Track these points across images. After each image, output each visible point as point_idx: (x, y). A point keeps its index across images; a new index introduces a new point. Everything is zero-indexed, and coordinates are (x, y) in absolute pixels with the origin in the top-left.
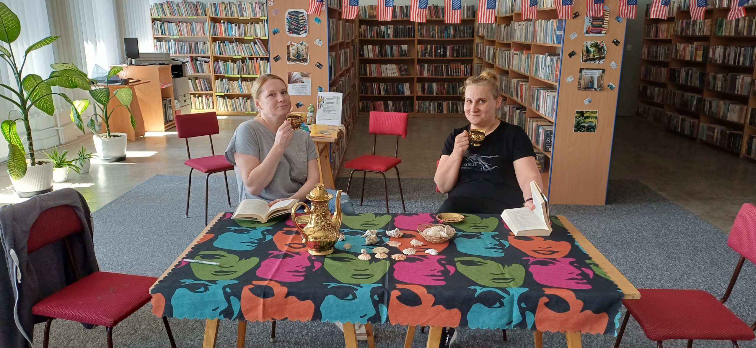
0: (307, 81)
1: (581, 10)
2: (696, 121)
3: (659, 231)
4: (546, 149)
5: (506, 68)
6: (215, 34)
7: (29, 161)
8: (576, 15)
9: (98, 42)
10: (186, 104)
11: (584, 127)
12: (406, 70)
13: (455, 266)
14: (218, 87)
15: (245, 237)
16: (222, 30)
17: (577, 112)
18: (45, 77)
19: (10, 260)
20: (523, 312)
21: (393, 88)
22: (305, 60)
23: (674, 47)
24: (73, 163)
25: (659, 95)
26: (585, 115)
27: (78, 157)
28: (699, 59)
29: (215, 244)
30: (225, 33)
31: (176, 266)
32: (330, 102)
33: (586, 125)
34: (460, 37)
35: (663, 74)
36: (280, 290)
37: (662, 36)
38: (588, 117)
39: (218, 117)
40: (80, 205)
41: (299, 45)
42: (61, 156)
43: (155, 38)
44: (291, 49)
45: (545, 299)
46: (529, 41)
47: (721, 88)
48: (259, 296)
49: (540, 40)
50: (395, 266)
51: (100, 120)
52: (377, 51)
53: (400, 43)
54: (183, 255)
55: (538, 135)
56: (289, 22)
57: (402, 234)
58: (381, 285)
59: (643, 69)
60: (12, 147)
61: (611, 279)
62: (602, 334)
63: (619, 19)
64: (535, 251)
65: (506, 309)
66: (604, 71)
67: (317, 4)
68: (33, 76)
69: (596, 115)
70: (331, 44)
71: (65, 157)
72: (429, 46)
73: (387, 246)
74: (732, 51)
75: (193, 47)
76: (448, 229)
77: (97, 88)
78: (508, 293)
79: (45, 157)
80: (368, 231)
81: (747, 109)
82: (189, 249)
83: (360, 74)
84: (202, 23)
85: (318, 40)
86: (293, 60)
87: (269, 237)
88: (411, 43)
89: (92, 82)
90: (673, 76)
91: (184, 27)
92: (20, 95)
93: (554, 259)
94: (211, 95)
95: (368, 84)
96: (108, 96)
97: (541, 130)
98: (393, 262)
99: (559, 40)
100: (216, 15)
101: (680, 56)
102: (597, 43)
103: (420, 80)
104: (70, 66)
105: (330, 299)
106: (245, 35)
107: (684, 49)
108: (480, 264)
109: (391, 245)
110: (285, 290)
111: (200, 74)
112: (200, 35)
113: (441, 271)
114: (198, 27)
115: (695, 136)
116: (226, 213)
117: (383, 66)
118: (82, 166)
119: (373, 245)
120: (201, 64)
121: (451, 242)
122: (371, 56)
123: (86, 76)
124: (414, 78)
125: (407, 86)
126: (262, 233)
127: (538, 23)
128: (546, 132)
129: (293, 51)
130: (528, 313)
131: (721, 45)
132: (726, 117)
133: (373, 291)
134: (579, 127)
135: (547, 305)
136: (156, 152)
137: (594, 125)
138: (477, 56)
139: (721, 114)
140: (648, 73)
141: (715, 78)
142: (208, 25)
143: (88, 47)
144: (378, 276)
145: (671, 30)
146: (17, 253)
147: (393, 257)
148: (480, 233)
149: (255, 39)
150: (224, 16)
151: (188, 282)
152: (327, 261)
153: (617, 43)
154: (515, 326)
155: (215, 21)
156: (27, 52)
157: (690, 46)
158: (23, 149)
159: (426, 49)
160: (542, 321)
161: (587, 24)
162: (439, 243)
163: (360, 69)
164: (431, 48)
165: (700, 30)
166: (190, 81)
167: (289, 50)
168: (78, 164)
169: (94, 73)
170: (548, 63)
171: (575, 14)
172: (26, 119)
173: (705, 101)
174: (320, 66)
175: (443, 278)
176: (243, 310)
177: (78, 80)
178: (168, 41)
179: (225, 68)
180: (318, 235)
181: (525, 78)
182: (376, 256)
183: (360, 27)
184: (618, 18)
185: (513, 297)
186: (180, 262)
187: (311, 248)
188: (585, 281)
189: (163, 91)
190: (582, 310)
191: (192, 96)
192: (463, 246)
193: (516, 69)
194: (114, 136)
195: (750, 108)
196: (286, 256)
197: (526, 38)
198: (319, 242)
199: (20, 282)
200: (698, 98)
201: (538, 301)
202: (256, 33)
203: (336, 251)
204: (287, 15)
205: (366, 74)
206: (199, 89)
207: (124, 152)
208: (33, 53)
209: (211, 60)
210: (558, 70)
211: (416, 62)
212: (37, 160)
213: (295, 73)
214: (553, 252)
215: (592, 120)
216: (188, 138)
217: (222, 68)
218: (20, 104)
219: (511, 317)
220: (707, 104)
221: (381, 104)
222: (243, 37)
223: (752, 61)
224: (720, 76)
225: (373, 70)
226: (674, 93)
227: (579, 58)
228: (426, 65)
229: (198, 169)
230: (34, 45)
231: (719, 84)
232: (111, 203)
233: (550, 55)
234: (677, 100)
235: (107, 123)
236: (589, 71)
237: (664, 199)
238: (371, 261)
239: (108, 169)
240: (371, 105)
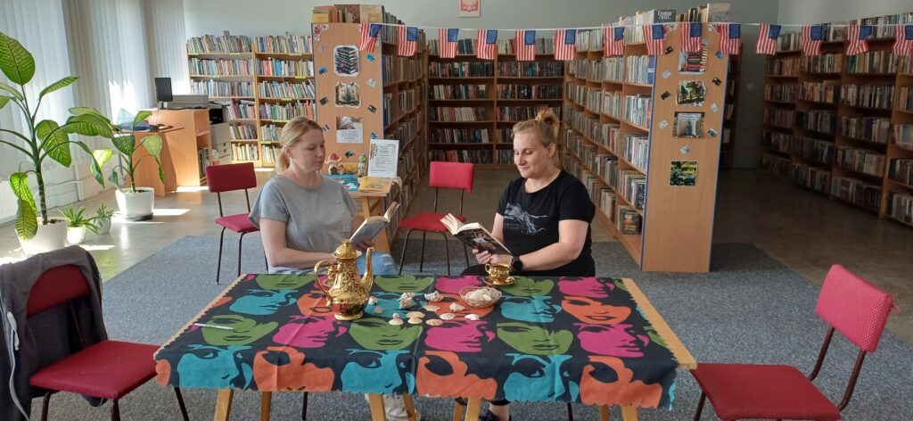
0: (359, 127)
1: (675, 44)
2: (828, 174)
3: (769, 302)
4: (638, 206)
5: (597, 111)
6: (261, 73)
7: (40, 219)
8: (669, 51)
9: (125, 83)
10: (225, 154)
11: (681, 180)
12: (484, 113)
13: (496, 332)
14: (264, 134)
15: (266, 300)
16: (269, 68)
17: (673, 163)
18: (61, 122)
19: (7, 324)
20: (565, 382)
21: (469, 134)
22: (356, 103)
23: (801, 86)
24: (91, 222)
25: (785, 143)
26: (683, 166)
27: (97, 215)
28: (830, 100)
29: (232, 308)
30: (273, 71)
31: (185, 330)
32: (385, 150)
33: (684, 178)
34: (547, 75)
35: (789, 119)
36: (296, 356)
37: (787, 73)
38: (686, 169)
39: (256, 170)
40: (87, 264)
41: (349, 86)
42: (77, 214)
43: (192, 78)
44: (340, 90)
45: (590, 368)
46: (620, 81)
47: (856, 134)
48: (273, 362)
49: (631, 79)
50: (428, 332)
51: (125, 173)
52: (450, 92)
53: (476, 82)
54: (195, 319)
55: (630, 190)
56: (338, 60)
57: (442, 297)
58: (408, 352)
59: (766, 112)
60: (22, 203)
61: (668, 347)
62: (655, 407)
63: (720, 55)
64: (589, 317)
65: (547, 378)
66: (703, 114)
67: (369, 39)
68: (48, 122)
69: (695, 166)
70: (387, 84)
71: (82, 215)
72: (510, 86)
73: (423, 311)
74: (866, 91)
75: (235, 87)
76: (492, 292)
77: (122, 135)
78: (549, 361)
79: (59, 214)
80: (404, 294)
81: (886, 159)
82: (202, 313)
83: (429, 118)
84: (247, 60)
85: (370, 81)
86: (343, 103)
87: (292, 301)
88: (489, 83)
89: (117, 129)
90: (800, 119)
91: (225, 65)
92: (33, 144)
93: (609, 326)
94: (256, 144)
95: (439, 131)
96: (133, 145)
97: (633, 184)
98: (427, 327)
99: (651, 78)
100: (263, 51)
101: (808, 96)
102: (694, 83)
103: (500, 125)
104: (90, 111)
105: (351, 366)
106: (296, 74)
107: (812, 89)
108: (524, 330)
109: (427, 310)
110: (302, 356)
111: (244, 119)
112: (243, 75)
113: (479, 338)
114: (241, 66)
115: (827, 192)
116: (248, 275)
117: (457, 109)
118: (101, 224)
119: (408, 309)
120: (244, 108)
121: (496, 306)
122: (443, 98)
123: (109, 122)
124: (492, 123)
125: (485, 132)
126: (286, 296)
127: (630, 58)
128: (638, 185)
129: (342, 93)
130: (571, 383)
131: (854, 83)
132: (862, 169)
133: (399, 359)
134: (675, 180)
135: (592, 374)
136: (188, 210)
137: (693, 177)
138: (567, 98)
139: (856, 166)
140: (772, 116)
141: (848, 123)
142: (253, 62)
143: (114, 89)
144: (407, 343)
145: (797, 67)
146: (16, 316)
147: (428, 322)
148: (531, 297)
149: (307, 78)
150: (272, 52)
151: (197, 347)
152: (354, 326)
153: (717, 82)
154: (559, 398)
155: (261, 57)
156: (42, 94)
157: (819, 85)
158: (35, 206)
159: (508, 88)
160: (588, 393)
161: (682, 60)
162: (483, 308)
163: (429, 112)
164: (513, 88)
165: (830, 66)
166: (231, 127)
167: (337, 92)
168: (97, 224)
169: (119, 119)
170: (640, 106)
171: (668, 49)
172: (39, 171)
173: (837, 149)
174: (373, 109)
175: (479, 344)
176: (255, 378)
177: (98, 127)
178: (206, 80)
179: (273, 112)
180: (345, 296)
181: (616, 122)
182: (410, 321)
183: (429, 64)
184: (718, 54)
185: (554, 364)
186: (190, 327)
187: (337, 312)
188: (638, 349)
189: (198, 138)
190: (632, 381)
191: (233, 145)
192: (509, 311)
193: (607, 112)
194: (140, 191)
195: (889, 159)
196: (308, 320)
197: (617, 77)
198: (345, 305)
199: (17, 349)
200: (829, 146)
201: (582, 369)
202: (309, 72)
203: (366, 315)
204: (335, 52)
205: (437, 119)
206: (242, 136)
207: (150, 208)
208: (50, 95)
209: (256, 103)
210: (650, 113)
211: (495, 105)
212: (49, 219)
213: (344, 118)
214: (609, 318)
215: (691, 172)
216: (221, 193)
217: (268, 112)
218: (32, 153)
219: (553, 388)
220: (840, 152)
221: (454, 153)
222: (293, 76)
223: (889, 103)
224: (854, 120)
225: (445, 114)
226: (802, 141)
227: (674, 100)
228: (507, 108)
229: (230, 228)
230: (50, 87)
231: (853, 129)
232: (132, 268)
233: (642, 96)
234: (806, 149)
235: (132, 175)
236: (686, 115)
237: (781, 266)
238: (402, 327)
239: (131, 228)
240: (442, 155)
